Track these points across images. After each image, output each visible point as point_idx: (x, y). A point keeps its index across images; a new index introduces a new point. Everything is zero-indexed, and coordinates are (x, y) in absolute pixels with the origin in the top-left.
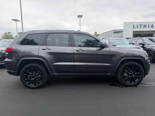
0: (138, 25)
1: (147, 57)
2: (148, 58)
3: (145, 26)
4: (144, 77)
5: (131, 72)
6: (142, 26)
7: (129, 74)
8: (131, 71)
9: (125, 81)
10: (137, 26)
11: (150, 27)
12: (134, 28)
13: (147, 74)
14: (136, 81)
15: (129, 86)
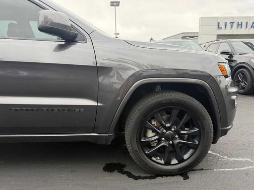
0: (226, 23)
1: (226, 77)
2: (229, 79)
3: (240, 25)
4: (214, 142)
5: (168, 129)
6: (235, 25)
7: (162, 135)
8: (168, 125)
9: (150, 156)
10: (224, 24)
11: (249, 26)
12: (219, 28)
13: (225, 133)
14: (185, 157)
15: (162, 176)
